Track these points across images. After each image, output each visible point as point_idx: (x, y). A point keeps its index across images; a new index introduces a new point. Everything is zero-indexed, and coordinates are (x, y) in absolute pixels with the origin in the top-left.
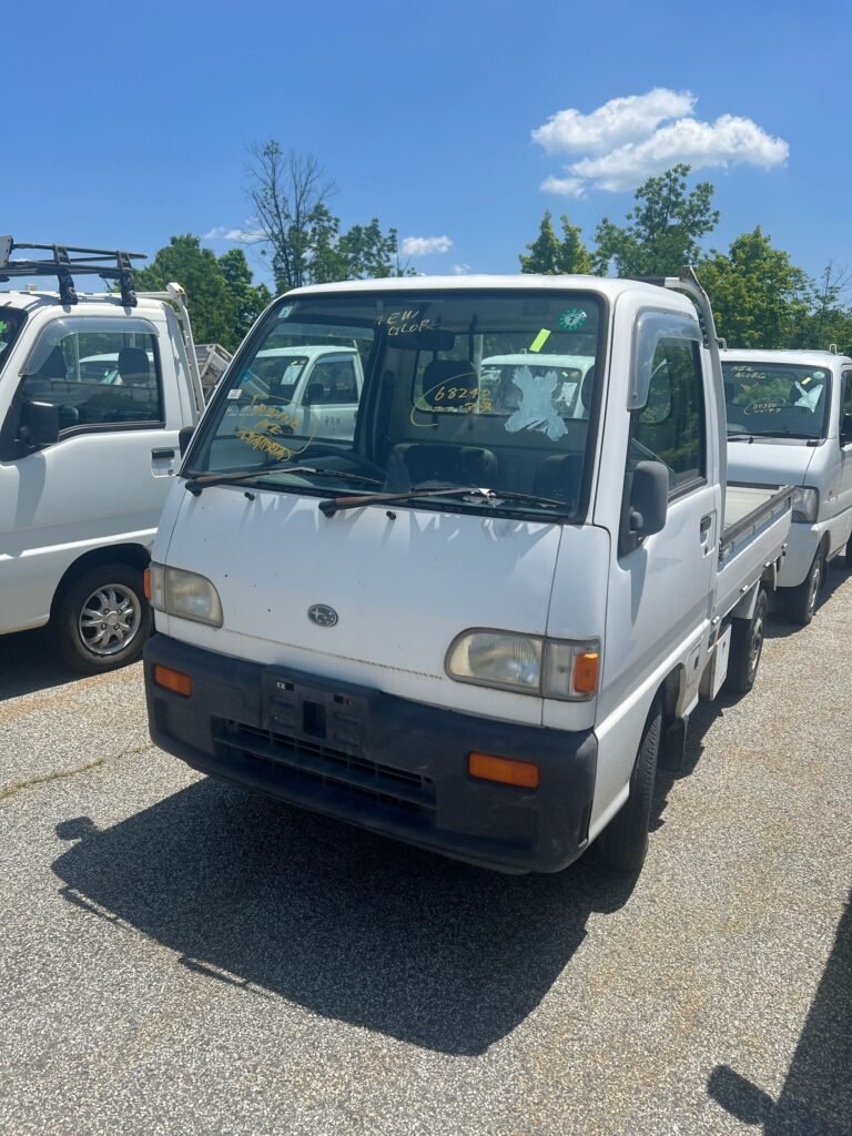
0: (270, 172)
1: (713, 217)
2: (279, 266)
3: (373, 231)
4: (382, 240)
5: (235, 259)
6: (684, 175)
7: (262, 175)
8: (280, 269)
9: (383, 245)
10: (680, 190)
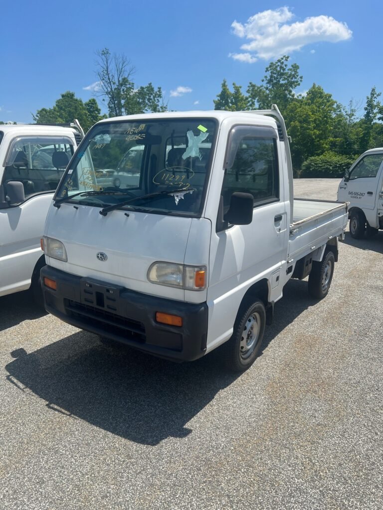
0: (105, 63)
1: (300, 79)
2: (111, 106)
3: (150, 88)
4: (155, 92)
5: (92, 104)
6: (287, 60)
7: (102, 65)
8: (112, 107)
9: (156, 95)
10: (285, 67)
